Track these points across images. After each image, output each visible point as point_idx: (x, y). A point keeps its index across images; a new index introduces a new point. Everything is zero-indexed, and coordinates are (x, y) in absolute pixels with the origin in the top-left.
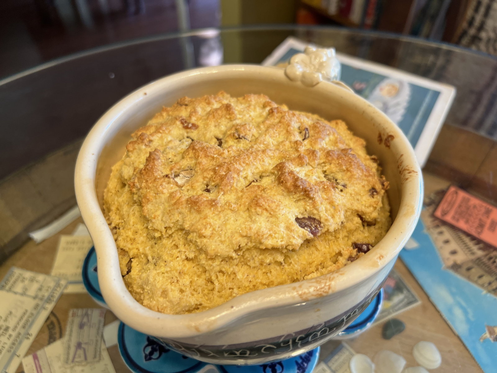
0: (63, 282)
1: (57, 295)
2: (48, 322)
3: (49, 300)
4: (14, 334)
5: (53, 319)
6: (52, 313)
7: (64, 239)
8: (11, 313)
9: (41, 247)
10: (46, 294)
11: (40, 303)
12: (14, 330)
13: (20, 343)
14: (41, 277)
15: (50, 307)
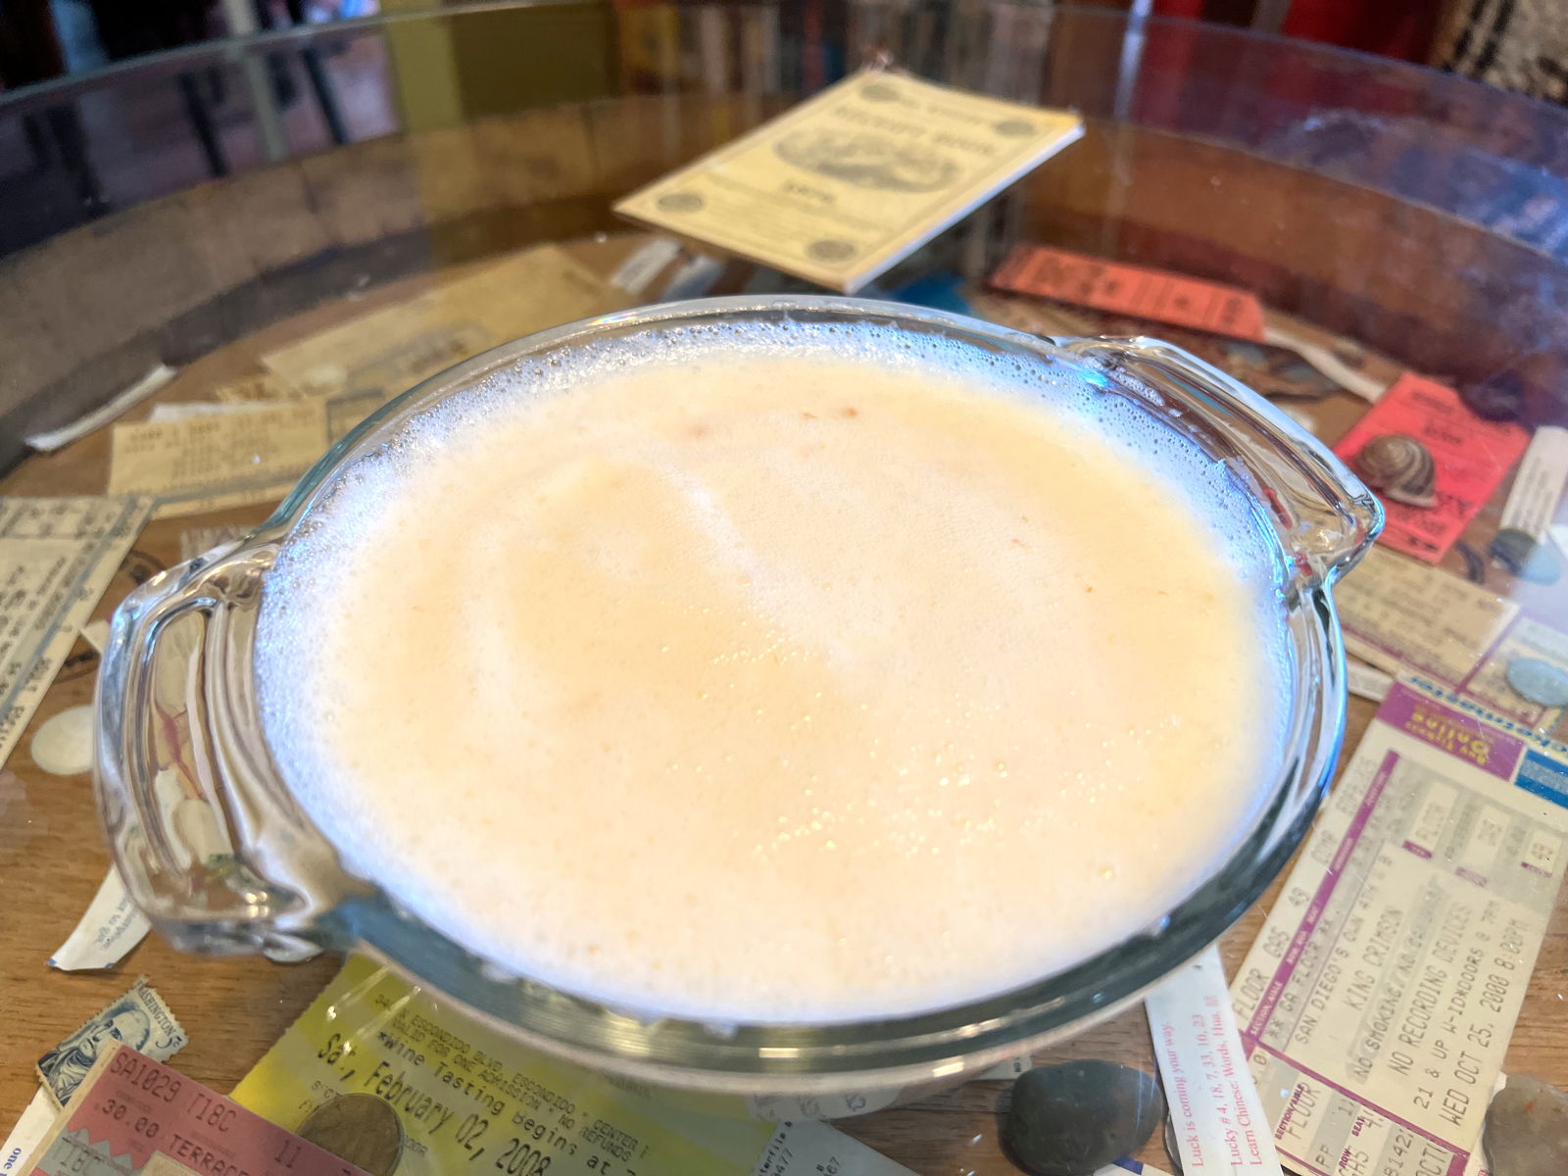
0: (146, 502)
1: (136, 521)
2: (130, 568)
3: (118, 531)
4: (43, 601)
5: (136, 561)
6: (132, 551)
7: (121, 434)
8: (21, 570)
9: (60, 459)
10: (108, 527)
11: (97, 542)
12: (42, 590)
13: (66, 609)
14: (82, 504)
15: (124, 544)
